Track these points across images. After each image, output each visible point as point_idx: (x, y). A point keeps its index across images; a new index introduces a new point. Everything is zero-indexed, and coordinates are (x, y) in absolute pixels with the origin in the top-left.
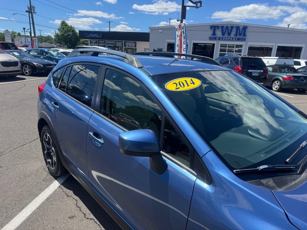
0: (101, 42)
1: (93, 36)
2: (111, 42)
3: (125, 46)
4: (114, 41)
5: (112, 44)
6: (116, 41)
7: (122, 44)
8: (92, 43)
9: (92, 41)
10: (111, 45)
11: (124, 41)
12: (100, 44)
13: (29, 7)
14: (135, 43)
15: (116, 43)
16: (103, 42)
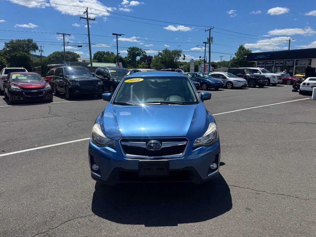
0: (269, 62)
1: (261, 57)
2: (280, 62)
3: (296, 64)
4: (284, 61)
5: (281, 63)
6: (286, 61)
7: (293, 63)
8: (260, 64)
9: (260, 62)
10: (280, 65)
11: (295, 60)
12: (268, 65)
13: (208, 38)
14: (311, 60)
15: (285, 63)
16: (271, 62)
